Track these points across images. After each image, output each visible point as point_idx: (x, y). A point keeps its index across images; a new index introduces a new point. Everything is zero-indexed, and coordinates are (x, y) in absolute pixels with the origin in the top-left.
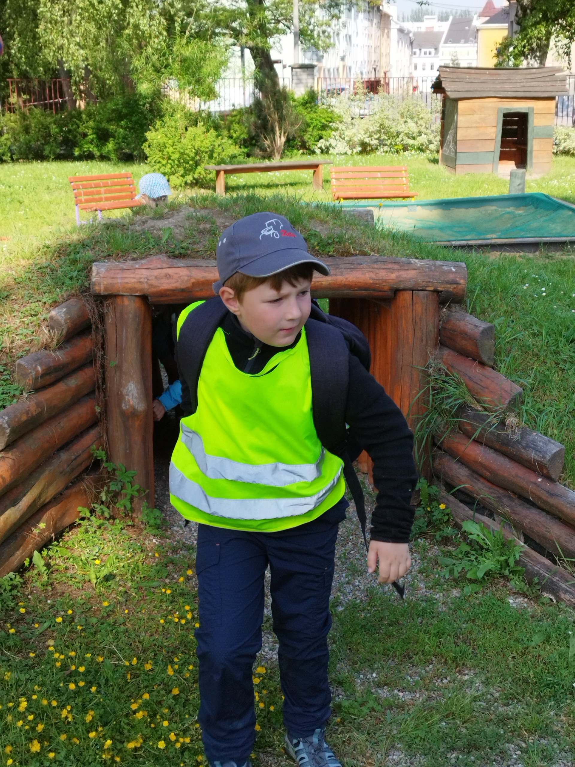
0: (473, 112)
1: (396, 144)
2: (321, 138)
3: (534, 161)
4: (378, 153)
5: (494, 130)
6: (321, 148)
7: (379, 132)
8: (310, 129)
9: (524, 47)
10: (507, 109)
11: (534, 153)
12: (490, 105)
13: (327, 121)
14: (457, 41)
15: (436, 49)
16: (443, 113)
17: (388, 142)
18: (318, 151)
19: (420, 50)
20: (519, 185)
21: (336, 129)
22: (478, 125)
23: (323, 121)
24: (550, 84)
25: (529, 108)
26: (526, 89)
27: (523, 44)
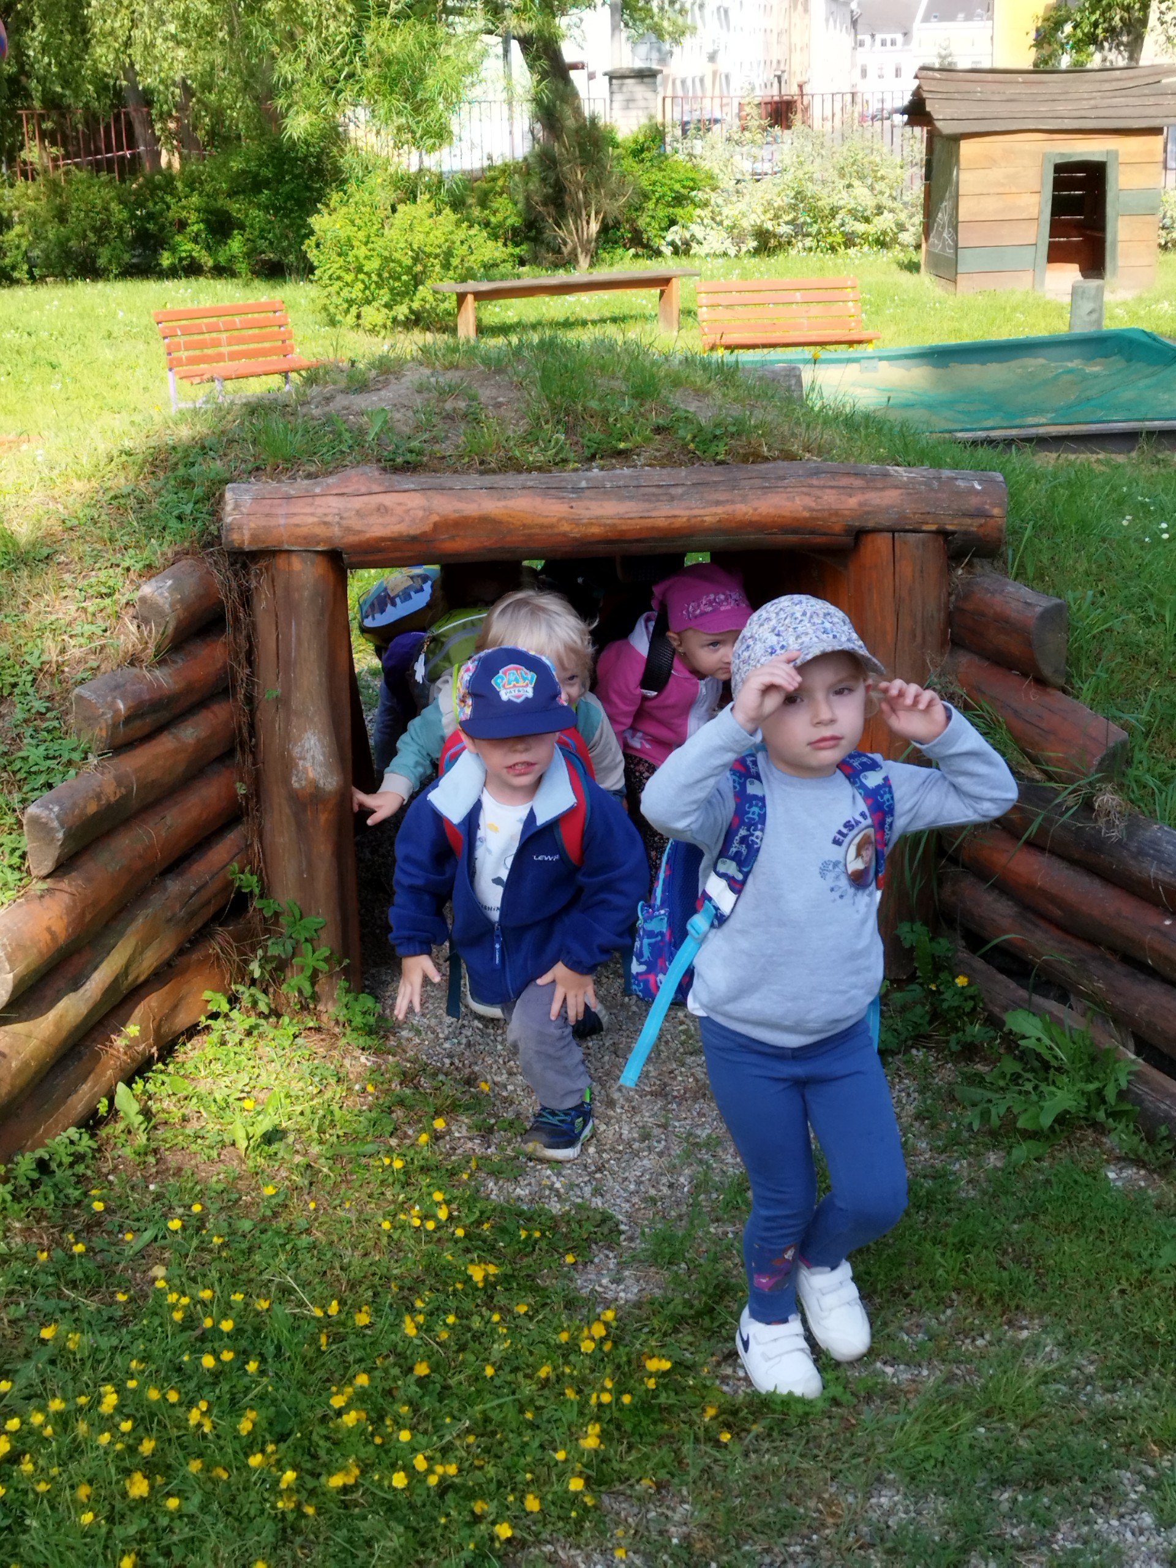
0: (990, 162)
1: (830, 233)
2: (673, 222)
3: (1120, 262)
4: (793, 252)
5: (1035, 198)
6: (672, 243)
7: (794, 207)
8: (651, 205)
9: (1095, 25)
10: (1062, 154)
11: (1120, 246)
12: (1027, 146)
13: (684, 187)
14: (952, 18)
15: (905, 34)
16: (929, 165)
17: (814, 229)
18: (667, 251)
19: (873, 36)
20: (1091, 312)
21: (706, 204)
22: (1001, 190)
23: (677, 187)
24: (1152, 100)
25: (1108, 152)
26: (1102, 113)
27: (1093, 18)
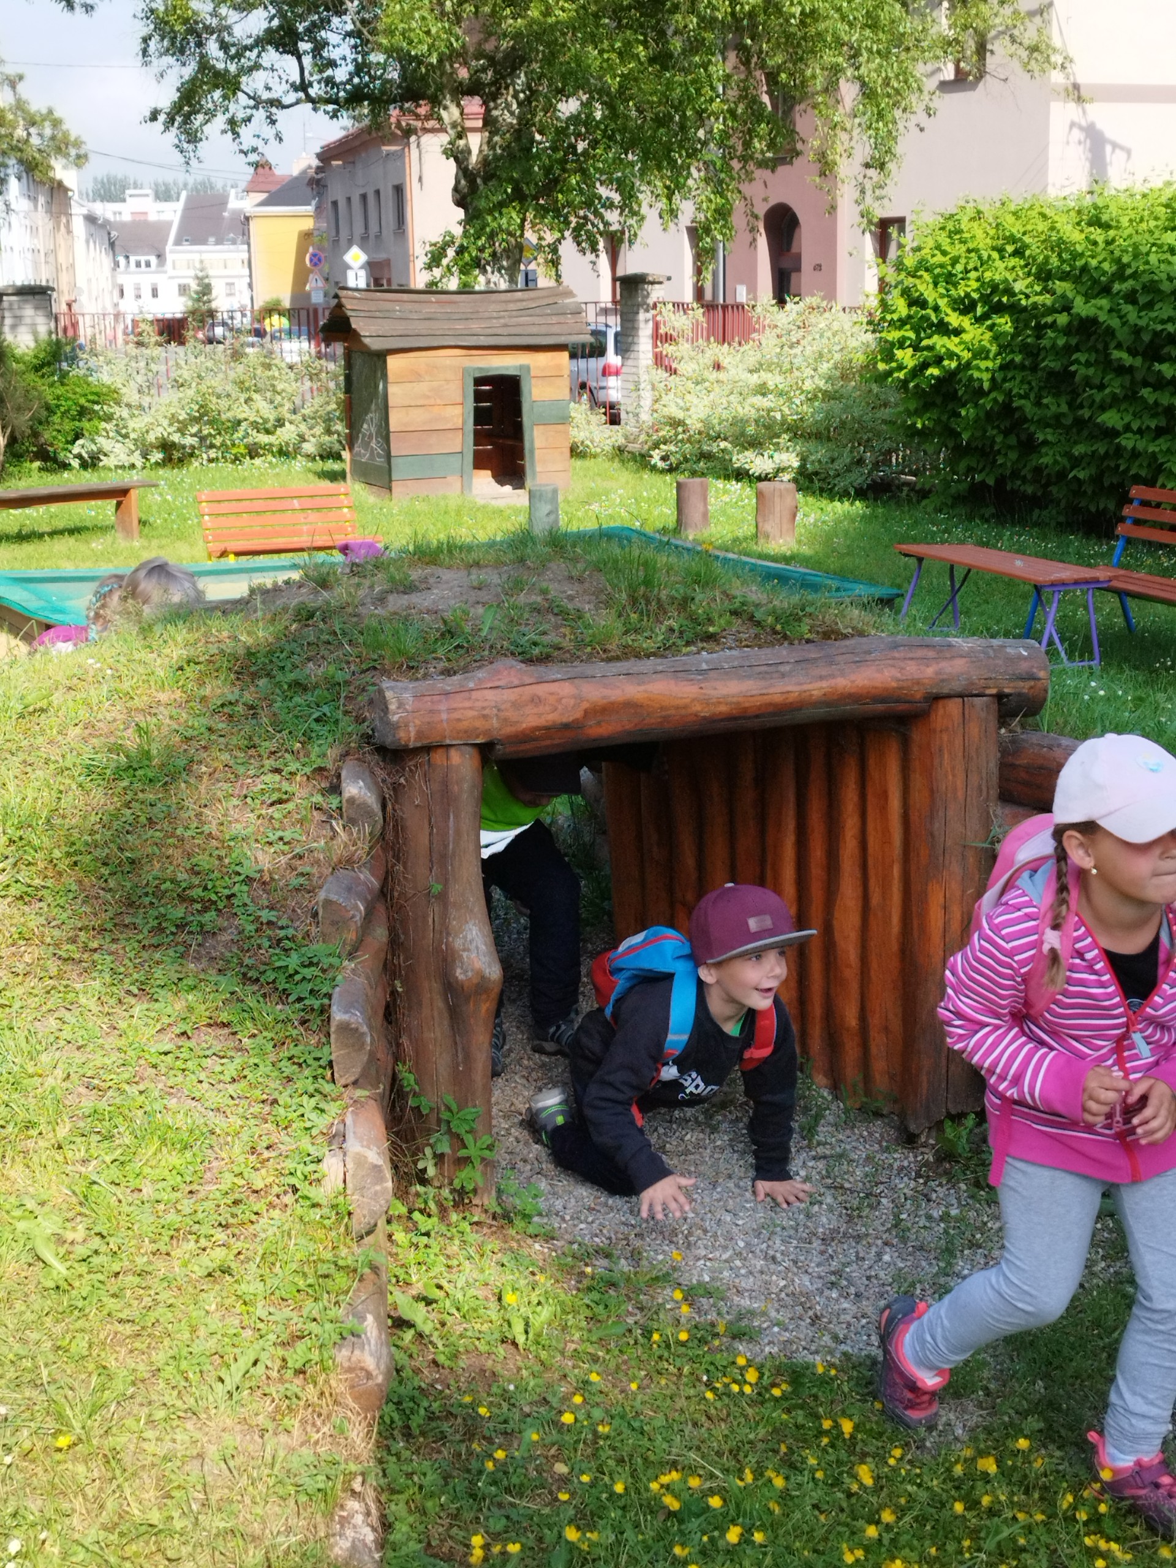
0: (416, 377)
1: (234, 445)
2: (78, 436)
3: (538, 469)
4: (196, 464)
5: (458, 410)
6: (79, 456)
7: (196, 420)
8: (56, 419)
10: (480, 369)
11: (537, 452)
12: (448, 362)
13: (88, 401)
14: (203, 242)
15: (159, 256)
16: (348, 379)
17: (218, 441)
18: (75, 463)
19: (127, 257)
20: (548, 515)
21: (108, 418)
22: (426, 402)
23: (82, 401)
24: (555, 319)
25: (521, 367)
26: (513, 331)
